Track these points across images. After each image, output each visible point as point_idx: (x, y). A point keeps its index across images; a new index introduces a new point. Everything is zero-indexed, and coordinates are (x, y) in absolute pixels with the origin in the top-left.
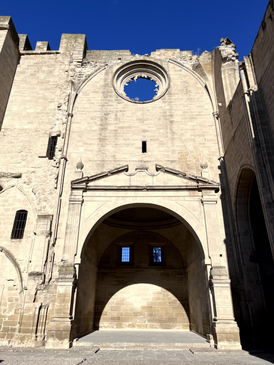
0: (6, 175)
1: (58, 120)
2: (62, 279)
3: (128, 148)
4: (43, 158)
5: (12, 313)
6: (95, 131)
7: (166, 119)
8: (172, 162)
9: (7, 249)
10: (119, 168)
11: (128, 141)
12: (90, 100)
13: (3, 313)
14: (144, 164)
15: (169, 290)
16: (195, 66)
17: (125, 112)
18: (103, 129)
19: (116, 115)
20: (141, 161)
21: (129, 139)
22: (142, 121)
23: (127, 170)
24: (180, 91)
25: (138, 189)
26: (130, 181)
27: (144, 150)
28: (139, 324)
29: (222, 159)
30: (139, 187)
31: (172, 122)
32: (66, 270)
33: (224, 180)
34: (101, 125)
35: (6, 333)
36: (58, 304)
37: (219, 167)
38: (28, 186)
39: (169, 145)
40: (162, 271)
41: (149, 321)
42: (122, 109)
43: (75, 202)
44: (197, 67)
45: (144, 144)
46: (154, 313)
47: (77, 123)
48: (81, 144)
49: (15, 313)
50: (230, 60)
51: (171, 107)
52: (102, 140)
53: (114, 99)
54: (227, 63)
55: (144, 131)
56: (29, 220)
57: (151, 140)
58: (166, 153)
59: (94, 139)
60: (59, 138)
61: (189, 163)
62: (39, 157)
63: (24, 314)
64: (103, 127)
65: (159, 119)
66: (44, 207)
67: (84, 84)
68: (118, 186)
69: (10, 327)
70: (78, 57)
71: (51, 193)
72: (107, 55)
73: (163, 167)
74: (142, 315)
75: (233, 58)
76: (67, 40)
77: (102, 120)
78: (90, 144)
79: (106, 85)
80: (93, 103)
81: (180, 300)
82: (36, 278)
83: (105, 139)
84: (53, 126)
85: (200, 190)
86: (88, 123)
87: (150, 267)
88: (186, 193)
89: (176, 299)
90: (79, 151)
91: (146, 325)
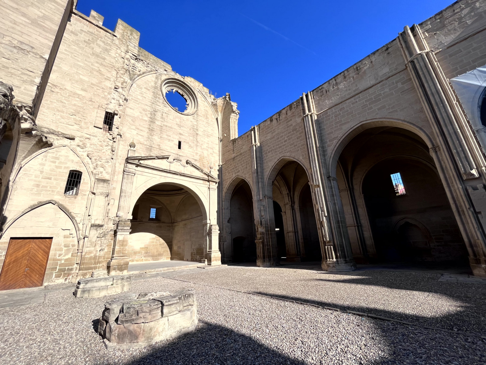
0: (57, 133)
1: (114, 99)
2: (121, 230)
3: (169, 143)
4: (99, 129)
5: (69, 256)
6: (146, 121)
7: (194, 131)
8: (196, 160)
9: (61, 203)
10: (164, 156)
11: (169, 137)
12: (143, 94)
13: (59, 257)
14: (180, 157)
15: (160, 236)
16: (214, 103)
17: (168, 115)
18: (152, 122)
19: (162, 114)
20: (178, 154)
21: (170, 136)
22: (180, 126)
23: (168, 158)
24: (203, 115)
25: (175, 173)
26: (170, 166)
27: (179, 147)
29: (221, 166)
30: (177, 172)
31: (197, 134)
32: (124, 224)
34: (150, 118)
35: (63, 273)
37: (218, 170)
38: (82, 150)
39: (195, 148)
42: (167, 112)
43: (129, 174)
44: (214, 105)
45: (180, 143)
47: (130, 108)
48: (134, 127)
49: (72, 256)
51: (197, 124)
52: (151, 130)
53: (161, 101)
55: (180, 134)
56: (84, 180)
57: (184, 142)
58: (192, 154)
59: (145, 127)
60: (115, 116)
61: (204, 163)
62: (94, 126)
64: (152, 120)
66: (101, 173)
67: (138, 78)
68: (163, 168)
69: (67, 268)
70: (134, 51)
71: (108, 162)
72: (154, 60)
73: (191, 163)
74: (140, 253)
76: (124, 28)
77: (151, 114)
78: (141, 130)
79: (156, 88)
80: (144, 97)
81: (166, 243)
82: (99, 229)
83: (153, 130)
84: (108, 102)
85: (209, 181)
86: (140, 113)
87: (149, 221)
88: (201, 182)
89: (164, 242)
90: (131, 133)
91: (142, 259)
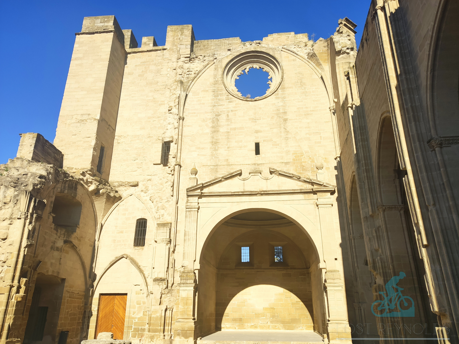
0: (124, 184)
1: (169, 124)
2: (183, 284)
3: (241, 151)
4: (158, 165)
5: (141, 315)
6: (207, 134)
7: (280, 117)
8: (287, 163)
9: (131, 256)
10: (232, 173)
11: (240, 143)
12: (201, 101)
13: (133, 315)
14: (258, 167)
15: (291, 291)
16: (310, 55)
17: (236, 112)
18: (214, 132)
19: (228, 115)
20: (255, 164)
21: (241, 141)
22: (254, 120)
23: (240, 174)
24: (294, 84)
25: (252, 194)
26: (244, 186)
27: (257, 152)
28: (261, 325)
29: (338, 159)
30: (253, 192)
31: (286, 120)
32: (187, 276)
33: (340, 181)
34: (213, 127)
35: (137, 333)
36: (182, 307)
37: (336, 168)
38: (145, 194)
39: (283, 145)
40: (284, 272)
41: (271, 322)
42: (233, 109)
43: (192, 209)
44: (312, 56)
45: (257, 145)
46: (276, 315)
47: (188, 126)
48: (194, 148)
49: (144, 314)
50: (345, 52)
51: (284, 103)
52: (215, 143)
53: (224, 97)
54: (341, 56)
55: (257, 132)
56: (149, 228)
57: (264, 141)
58: (280, 155)
59: (207, 143)
60: (171, 144)
61: (303, 164)
62: (154, 164)
63: (152, 316)
64: (215, 130)
65: (272, 118)
66: (163, 215)
67: (193, 83)
68: (233, 191)
69: (140, 327)
70: (185, 52)
71: (168, 201)
72: (216, 45)
73: (277, 171)
74: (264, 316)
75: (348, 51)
76: (173, 32)
77: (213, 122)
78: (203, 148)
79: (216, 83)
80: (203, 104)
81: (302, 301)
82: (160, 284)
83: (217, 143)
84: (165, 131)
85: (315, 192)
86: (199, 126)
87: (270, 267)
88: (301, 196)
89: (299, 300)
90: (192, 156)
91: (269, 326)
